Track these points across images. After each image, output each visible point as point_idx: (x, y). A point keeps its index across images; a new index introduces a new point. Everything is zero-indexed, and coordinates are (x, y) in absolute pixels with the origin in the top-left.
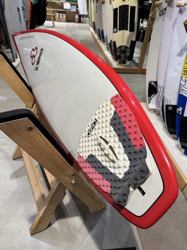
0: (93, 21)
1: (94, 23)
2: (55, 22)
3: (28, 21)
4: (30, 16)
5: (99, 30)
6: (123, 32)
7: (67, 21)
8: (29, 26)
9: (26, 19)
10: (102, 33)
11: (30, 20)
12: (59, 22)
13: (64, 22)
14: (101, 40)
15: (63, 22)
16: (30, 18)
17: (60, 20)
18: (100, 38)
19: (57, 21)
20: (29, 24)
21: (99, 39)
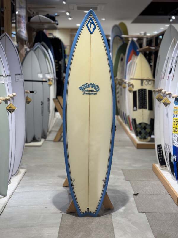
6: (143, 111)
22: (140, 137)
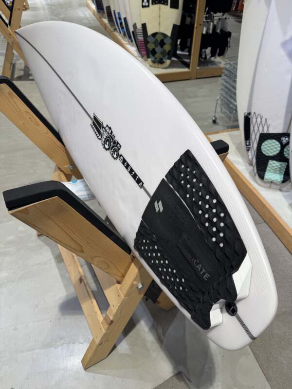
6: (160, 8)
22: (153, 59)
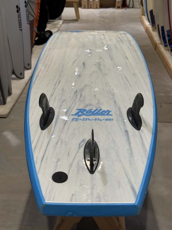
0: (149, 9)
1: (151, 12)
2: (80, 9)
3: (35, 20)
4: (39, 11)
5: (163, 28)
7: (102, 6)
8: (36, 29)
9: (31, 18)
10: (168, 36)
11: (38, 18)
12: (88, 8)
13: (97, 8)
14: (166, 46)
15: (94, 8)
16: (39, 15)
17: (90, 6)
18: (165, 42)
19: (85, 8)
20: (36, 25)
21: (163, 43)
